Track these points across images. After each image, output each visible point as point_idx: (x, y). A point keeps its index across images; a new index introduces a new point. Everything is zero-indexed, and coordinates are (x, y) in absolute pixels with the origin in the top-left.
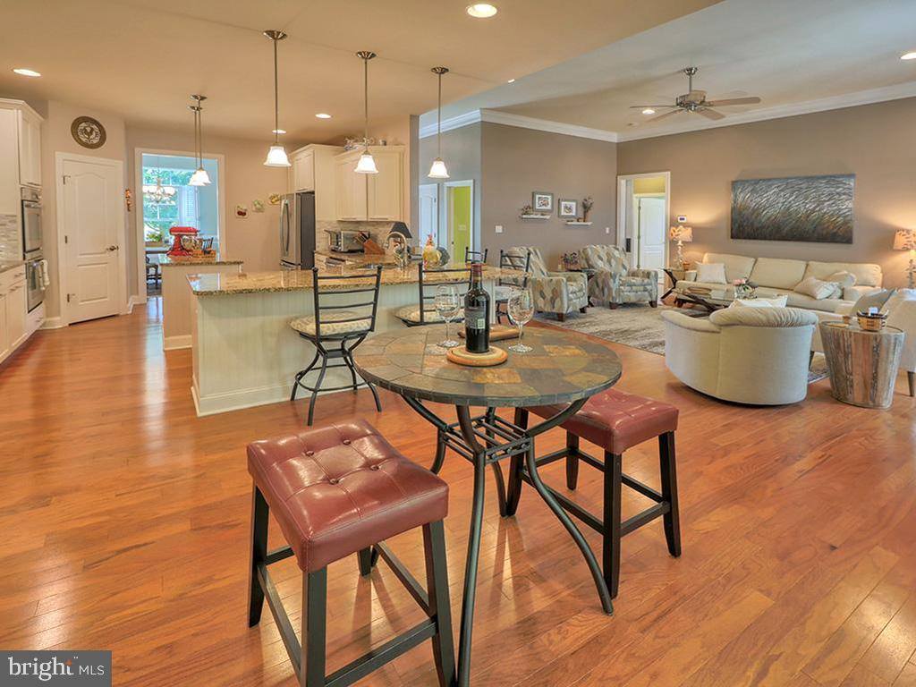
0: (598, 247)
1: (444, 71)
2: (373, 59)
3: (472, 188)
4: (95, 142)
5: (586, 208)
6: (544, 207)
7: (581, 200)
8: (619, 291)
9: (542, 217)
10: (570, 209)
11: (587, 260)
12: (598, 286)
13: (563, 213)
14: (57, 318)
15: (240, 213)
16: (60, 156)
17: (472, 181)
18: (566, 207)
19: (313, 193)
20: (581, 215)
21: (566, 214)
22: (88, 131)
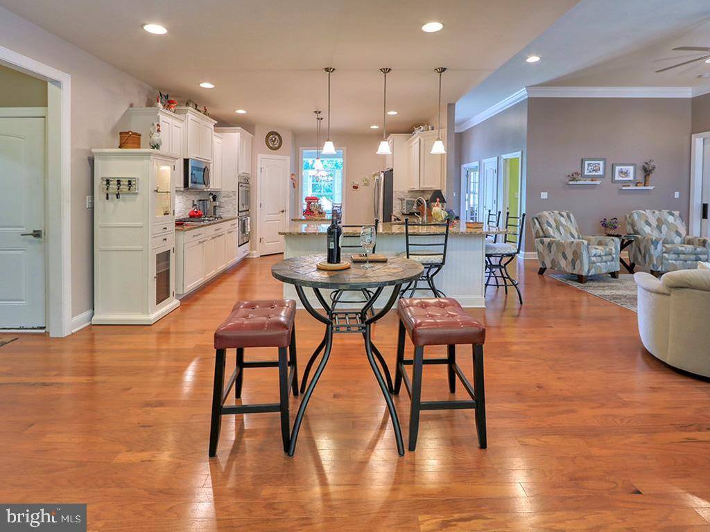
0: (648, 213)
1: (444, 70)
2: (391, 72)
3: (520, 159)
4: (276, 146)
5: (647, 171)
6: (594, 173)
7: (640, 164)
8: (661, 259)
9: (592, 183)
10: (626, 174)
11: (633, 225)
12: (640, 253)
13: (617, 178)
14: (255, 252)
15: (355, 187)
16: (260, 156)
17: (520, 152)
18: (621, 172)
19: (392, 170)
20: (640, 178)
21: (621, 179)
22: (274, 140)
